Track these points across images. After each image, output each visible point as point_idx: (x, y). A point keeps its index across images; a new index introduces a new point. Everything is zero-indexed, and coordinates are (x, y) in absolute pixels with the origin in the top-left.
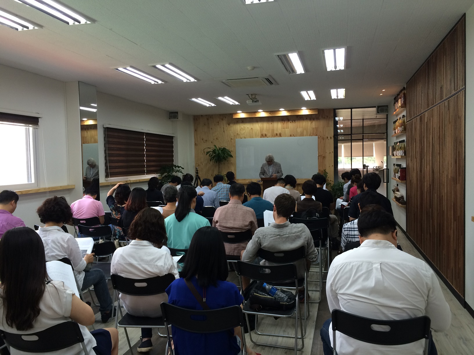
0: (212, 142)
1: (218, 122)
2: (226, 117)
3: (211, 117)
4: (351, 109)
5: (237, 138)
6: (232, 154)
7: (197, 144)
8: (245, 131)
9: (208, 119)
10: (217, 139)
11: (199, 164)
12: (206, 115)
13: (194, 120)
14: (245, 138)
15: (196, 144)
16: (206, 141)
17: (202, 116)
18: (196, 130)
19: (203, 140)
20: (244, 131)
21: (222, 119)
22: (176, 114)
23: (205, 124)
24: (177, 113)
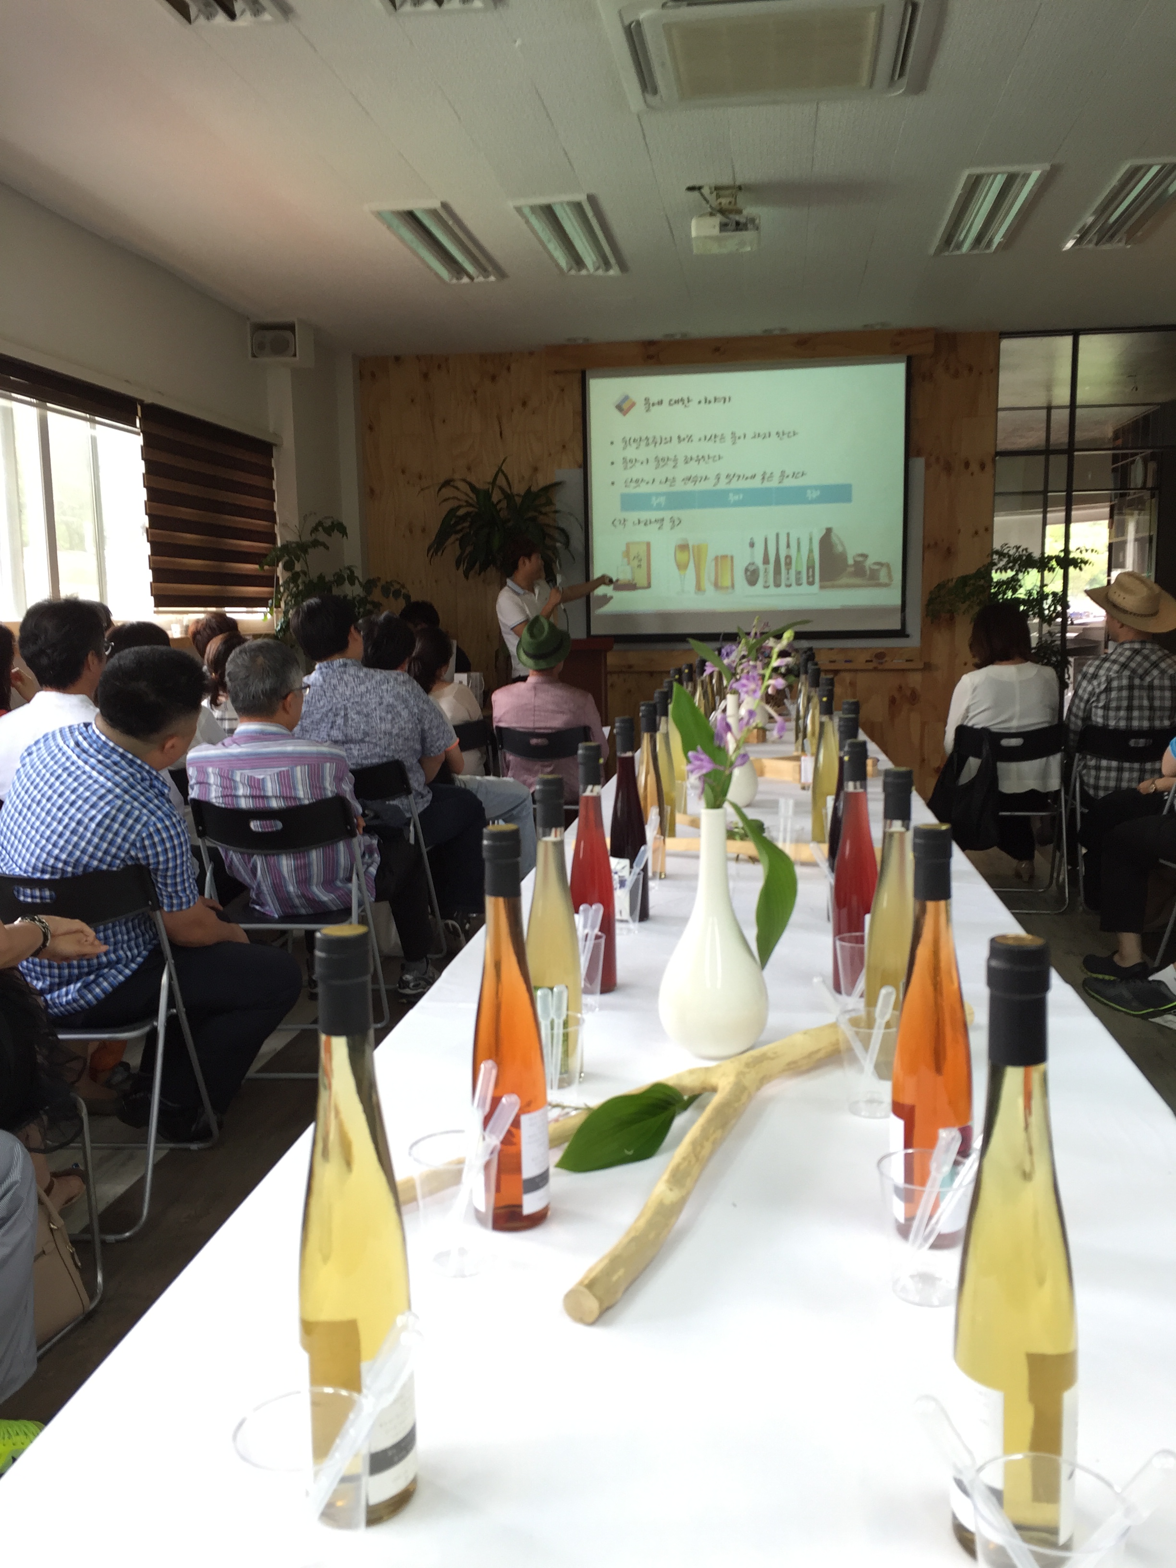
1: (475, 392)
2: (509, 369)
3: (439, 367)
4: (1076, 334)
5: (560, 467)
7: (378, 491)
9: (426, 376)
10: (469, 469)
12: (418, 358)
13: (361, 376)
15: (372, 491)
16: (420, 478)
17: (397, 359)
18: (371, 428)
19: (403, 472)
21: (493, 378)
22: (288, 334)
23: (412, 401)
24: (291, 328)
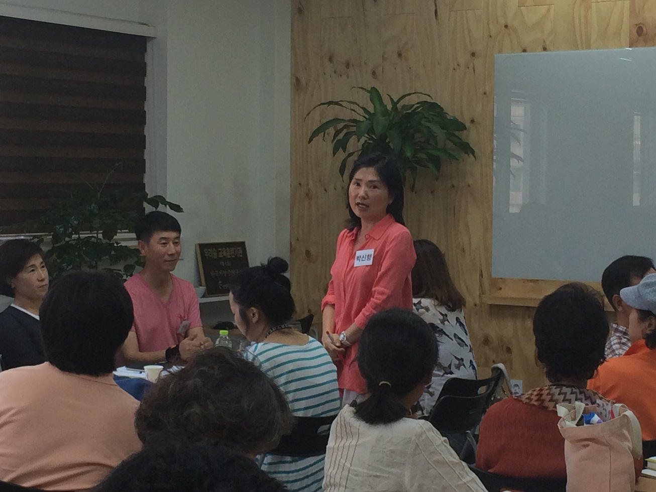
0: (374, 73)
5: (500, 51)
6: (472, 137)
7: (303, 82)
8: (548, 11)
10: (400, 55)
11: (311, 186)
14: (545, 49)
15: (298, 80)
16: (348, 66)
18: (300, 11)
19: (331, 60)
20: (543, 9)
